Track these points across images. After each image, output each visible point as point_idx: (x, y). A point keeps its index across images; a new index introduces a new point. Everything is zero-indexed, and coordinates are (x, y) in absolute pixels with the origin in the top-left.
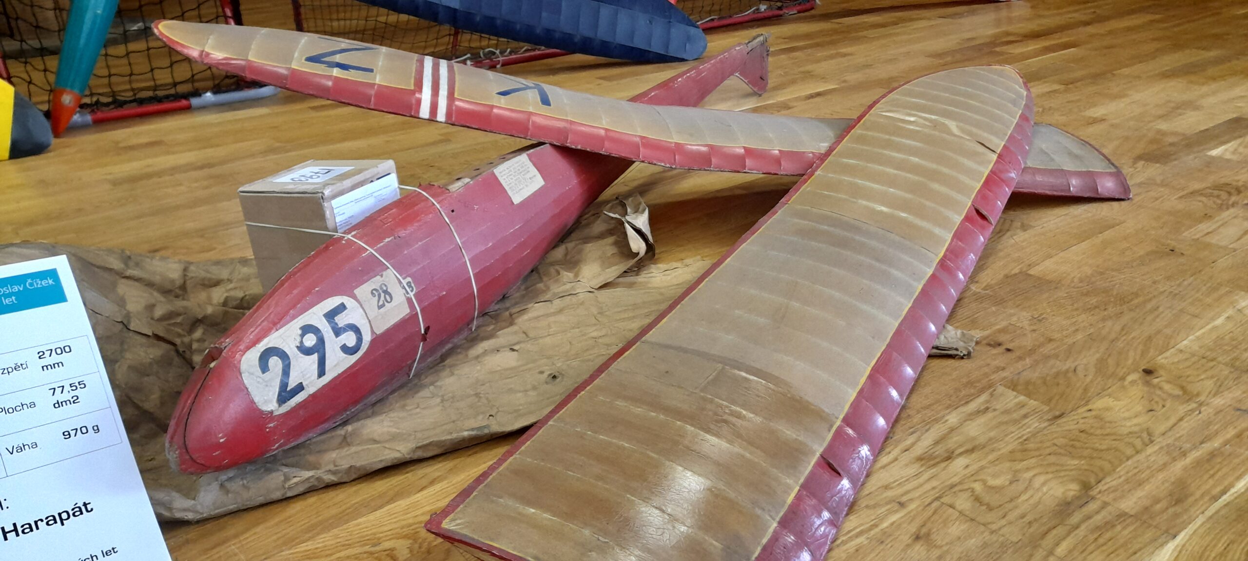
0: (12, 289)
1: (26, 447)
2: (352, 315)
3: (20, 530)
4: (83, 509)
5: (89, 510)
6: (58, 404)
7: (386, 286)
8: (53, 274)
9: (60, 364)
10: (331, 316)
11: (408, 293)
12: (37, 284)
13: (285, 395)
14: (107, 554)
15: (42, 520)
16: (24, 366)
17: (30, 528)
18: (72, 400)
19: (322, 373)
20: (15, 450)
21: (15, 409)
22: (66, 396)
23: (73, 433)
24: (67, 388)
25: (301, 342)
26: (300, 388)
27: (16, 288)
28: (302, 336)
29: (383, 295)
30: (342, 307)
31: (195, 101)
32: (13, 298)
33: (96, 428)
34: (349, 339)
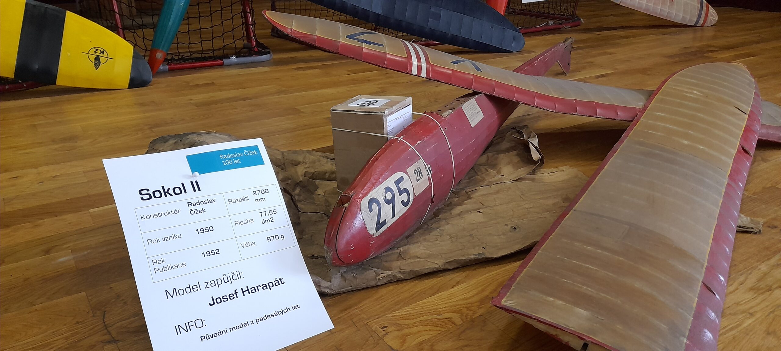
0: (237, 155)
1: (250, 244)
2: (405, 185)
3: (250, 291)
4: (279, 282)
5: (283, 282)
6: (264, 222)
7: (420, 168)
8: (256, 148)
9: (264, 199)
10: (398, 182)
11: (429, 174)
12: (249, 153)
13: (379, 225)
14: (294, 308)
15: (260, 286)
16: (247, 199)
17: (255, 290)
18: (270, 220)
19: (393, 216)
20: (245, 245)
21: (244, 223)
22: (268, 217)
23: (272, 238)
24: (268, 213)
25: (386, 197)
26: (385, 222)
27: (239, 155)
28: (386, 193)
29: (419, 173)
30: (401, 179)
31: (226, 61)
32: (239, 160)
33: (282, 237)
34: (405, 197)
